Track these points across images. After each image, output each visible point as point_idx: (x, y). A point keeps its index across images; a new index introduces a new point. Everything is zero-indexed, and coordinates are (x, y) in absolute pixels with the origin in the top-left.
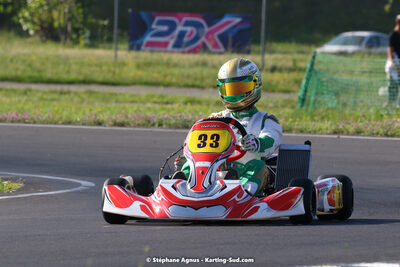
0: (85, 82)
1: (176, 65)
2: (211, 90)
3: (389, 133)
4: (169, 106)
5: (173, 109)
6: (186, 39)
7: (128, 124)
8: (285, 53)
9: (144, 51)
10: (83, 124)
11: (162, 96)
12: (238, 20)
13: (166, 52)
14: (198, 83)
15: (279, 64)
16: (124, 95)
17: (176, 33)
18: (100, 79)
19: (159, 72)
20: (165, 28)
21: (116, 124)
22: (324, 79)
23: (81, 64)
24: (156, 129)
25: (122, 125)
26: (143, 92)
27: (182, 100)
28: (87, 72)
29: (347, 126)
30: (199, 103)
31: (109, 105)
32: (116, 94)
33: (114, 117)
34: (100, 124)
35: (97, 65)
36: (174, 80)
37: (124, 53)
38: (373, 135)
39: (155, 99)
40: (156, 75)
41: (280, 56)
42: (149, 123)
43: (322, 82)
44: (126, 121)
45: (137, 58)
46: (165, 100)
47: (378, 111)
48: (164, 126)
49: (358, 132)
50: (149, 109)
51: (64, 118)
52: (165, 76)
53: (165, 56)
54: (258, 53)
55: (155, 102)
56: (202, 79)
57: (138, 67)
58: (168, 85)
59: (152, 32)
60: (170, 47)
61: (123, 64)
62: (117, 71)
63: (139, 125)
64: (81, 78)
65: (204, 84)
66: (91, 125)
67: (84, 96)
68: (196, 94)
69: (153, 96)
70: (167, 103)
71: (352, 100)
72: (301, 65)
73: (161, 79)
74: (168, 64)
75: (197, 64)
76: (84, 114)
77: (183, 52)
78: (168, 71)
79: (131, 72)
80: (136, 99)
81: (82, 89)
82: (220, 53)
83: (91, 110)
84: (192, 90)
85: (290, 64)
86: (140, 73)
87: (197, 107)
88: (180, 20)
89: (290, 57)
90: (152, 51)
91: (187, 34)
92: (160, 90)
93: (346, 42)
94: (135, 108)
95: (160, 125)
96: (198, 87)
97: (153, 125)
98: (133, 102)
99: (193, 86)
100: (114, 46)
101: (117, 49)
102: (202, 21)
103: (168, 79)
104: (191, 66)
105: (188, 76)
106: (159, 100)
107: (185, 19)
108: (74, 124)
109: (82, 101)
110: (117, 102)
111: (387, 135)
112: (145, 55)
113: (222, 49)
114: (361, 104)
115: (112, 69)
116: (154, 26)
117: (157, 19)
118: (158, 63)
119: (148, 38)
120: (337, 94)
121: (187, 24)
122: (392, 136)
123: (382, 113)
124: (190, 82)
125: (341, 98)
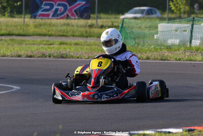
0: (9, 35)
1: (54, 25)
2: (72, 37)
3: (163, 59)
4: (51, 46)
5: (54, 48)
6: (58, 13)
7: (34, 56)
8: (107, 18)
9: (38, 19)
10: (11, 57)
11: (47, 41)
12: (84, 3)
13: (48, 19)
14: (65, 34)
15: (105, 24)
16: (29, 41)
17: (54, 9)
18: (17, 33)
19: (46, 29)
20: (48, 7)
21: (27, 56)
22: (128, 32)
23: (7, 26)
24: (48, 59)
25: (31, 57)
26: (39, 39)
27: (57, 43)
28: (10, 30)
29: (142, 56)
30: (66, 44)
31: (22, 46)
32: (25, 41)
33: (26, 53)
34: (19, 56)
35: (15, 26)
36: (53, 33)
37: (28, 20)
38: (155, 59)
39: (44, 43)
40: (44, 31)
41: (105, 20)
42: (44, 56)
43: (127, 33)
44: (33, 55)
45: (34, 22)
46: (49, 43)
47: (155, 47)
48: (52, 57)
49: (148, 58)
50: (42, 48)
51: (2, 54)
52: (49, 31)
53: (48, 21)
54: (94, 18)
55: (44, 44)
56: (67, 32)
57: (35, 27)
58: (50, 35)
59: (42, 9)
60: (50, 17)
61: (28, 25)
62: (25, 29)
63: (39, 57)
64: (7, 32)
65: (68, 34)
66: (15, 57)
67: (9, 42)
68: (64, 40)
69: (43, 41)
70: (51, 44)
71: (142, 42)
72: (116, 24)
73: (47, 32)
74: (50, 25)
75: (64, 25)
76: (11, 51)
77: (57, 19)
78: (50, 29)
79: (31, 30)
80: (35, 43)
81: (8, 38)
82: (75, 19)
83: (14, 49)
84: (62, 37)
85: (110, 24)
86: (36, 30)
87: (66, 46)
88: (56, 3)
89: (110, 20)
90: (42, 19)
91: (59, 10)
92: (47, 38)
93: (136, 12)
94: (36, 48)
95: (50, 57)
96: (65, 36)
97: (46, 56)
98: (33, 44)
99: (63, 36)
100: (23, 16)
101: (24, 18)
102: (66, 4)
103: (50, 33)
104: (61, 26)
105: (60, 31)
106: (47, 43)
107: (58, 3)
108: (7, 57)
109: (8, 44)
110: (26, 45)
111: (162, 60)
112: (38, 21)
113: (77, 17)
114: (147, 44)
115: (23, 28)
116: (43, 6)
117: (44, 2)
118: (45, 24)
119: (40, 12)
120: (134, 39)
121: (59, 5)
122: (164, 60)
123: (157, 48)
124: (61, 34)
125: (137, 41)
